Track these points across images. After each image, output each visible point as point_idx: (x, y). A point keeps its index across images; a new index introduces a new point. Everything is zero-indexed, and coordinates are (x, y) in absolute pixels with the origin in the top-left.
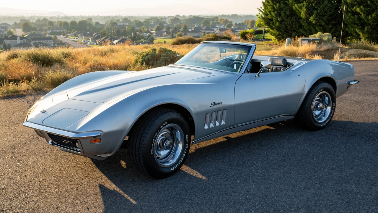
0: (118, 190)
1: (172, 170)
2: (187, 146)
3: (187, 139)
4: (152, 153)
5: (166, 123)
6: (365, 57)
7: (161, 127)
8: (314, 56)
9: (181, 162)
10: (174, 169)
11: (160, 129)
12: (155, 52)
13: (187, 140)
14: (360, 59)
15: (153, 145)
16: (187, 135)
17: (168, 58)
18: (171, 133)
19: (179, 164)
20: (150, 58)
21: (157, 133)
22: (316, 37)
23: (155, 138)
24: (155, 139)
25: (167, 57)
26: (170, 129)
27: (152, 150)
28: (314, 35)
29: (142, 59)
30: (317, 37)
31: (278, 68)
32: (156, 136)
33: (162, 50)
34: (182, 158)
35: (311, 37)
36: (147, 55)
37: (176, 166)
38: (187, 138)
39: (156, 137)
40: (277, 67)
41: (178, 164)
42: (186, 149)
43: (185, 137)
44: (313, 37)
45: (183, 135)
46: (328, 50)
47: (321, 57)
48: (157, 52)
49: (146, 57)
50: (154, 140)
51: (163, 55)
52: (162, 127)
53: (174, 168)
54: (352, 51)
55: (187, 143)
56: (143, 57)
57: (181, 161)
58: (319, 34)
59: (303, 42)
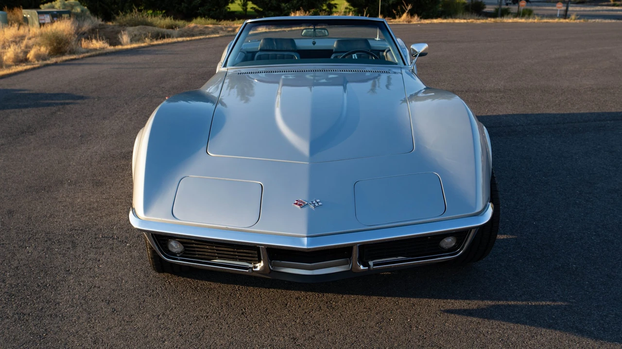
8: (92, 41)
28: (50, 4)
30: (59, 7)
44: (50, 7)
47: (103, 41)
54: (133, 29)
58: (60, 2)
59: (42, 17)
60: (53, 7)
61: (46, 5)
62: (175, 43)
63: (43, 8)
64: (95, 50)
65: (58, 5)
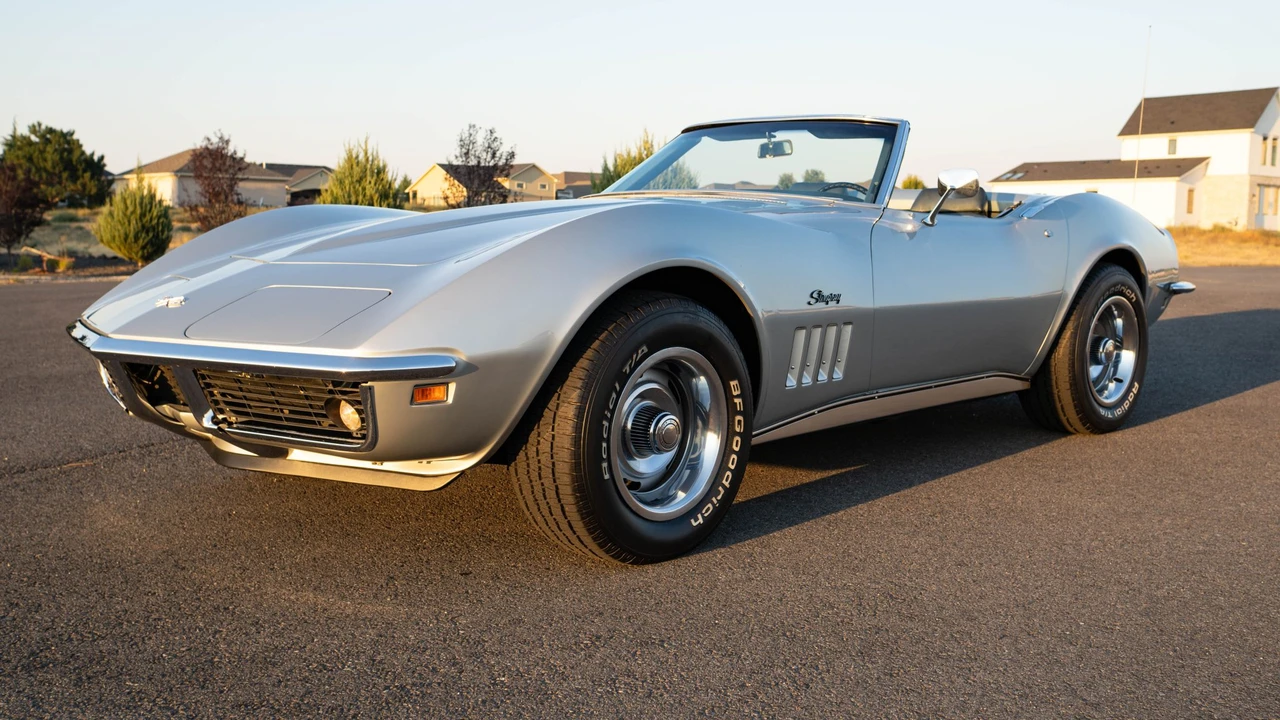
1: (695, 524)
2: (739, 421)
3: (737, 396)
4: (607, 477)
5: (645, 348)
7: (627, 368)
9: (724, 486)
10: (701, 521)
11: (623, 379)
13: (737, 401)
15: (604, 445)
16: (733, 383)
18: (670, 384)
19: (719, 498)
21: (614, 395)
23: (609, 415)
24: (610, 421)
26: (666, 368)
27: (605, 465)
32: (611, 407)
34: (728, 473)
37: (710, 505)
38: (735, 393)
39: (612, 412)
41: (714, 499)
42: (739, 434)
43: (727, 389)
45: (719, 382)
50: (606, 423)
52: (632, 370)
53: (702, 515)
55: (740, 413)
57: (727, 484)
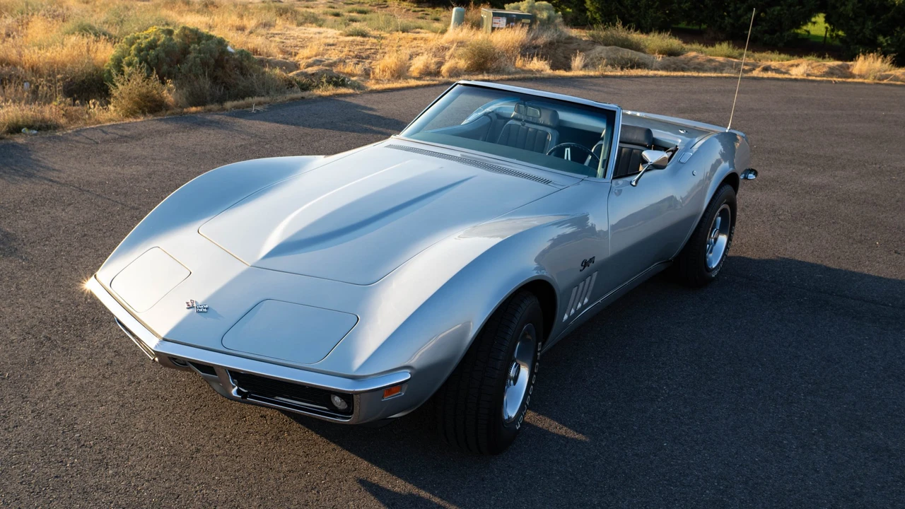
0: (415, 491)
1: (517, 428)
2: (537, 366)
6: (632, 67)
8: (532, 60)
9: (527, 405)
10: (520, 425)
12: (172, 39)
13: (539, 354)
14: (623, 73)
16: (540, 344)
17: (208, 55)
19: (525, 412)
20: (163, 55)
22: (522, 8)
25: (204, 53)
28: (516, 4)
29: (136, 55)
30: (525, 9)
31: (634, 151)
33: (187, 31)
34: (529, 397)
35: (509, 9)
36: (152, 45)
37: (522, 416)
38: (539, 350)
40: (633, 149)
41: (523, 412)
42: (535, 374)
43: (536, 347)
44: (515, 9)
45: (535, 343)
46: (551, 43)
47: (546, 62)
48: (176, 39)
49: (148, 51)
51: (195, 49)
53: (520, 422)
54: (603, 50)
55: (538, 361)
56: (140, 50)
58: (528, 2)
59: (496, 20)
60: (518, 8)
61: (512, 5)
62: (642, 77)
63: (507, 9)
64: (530, 71)
65: (523, 7)
